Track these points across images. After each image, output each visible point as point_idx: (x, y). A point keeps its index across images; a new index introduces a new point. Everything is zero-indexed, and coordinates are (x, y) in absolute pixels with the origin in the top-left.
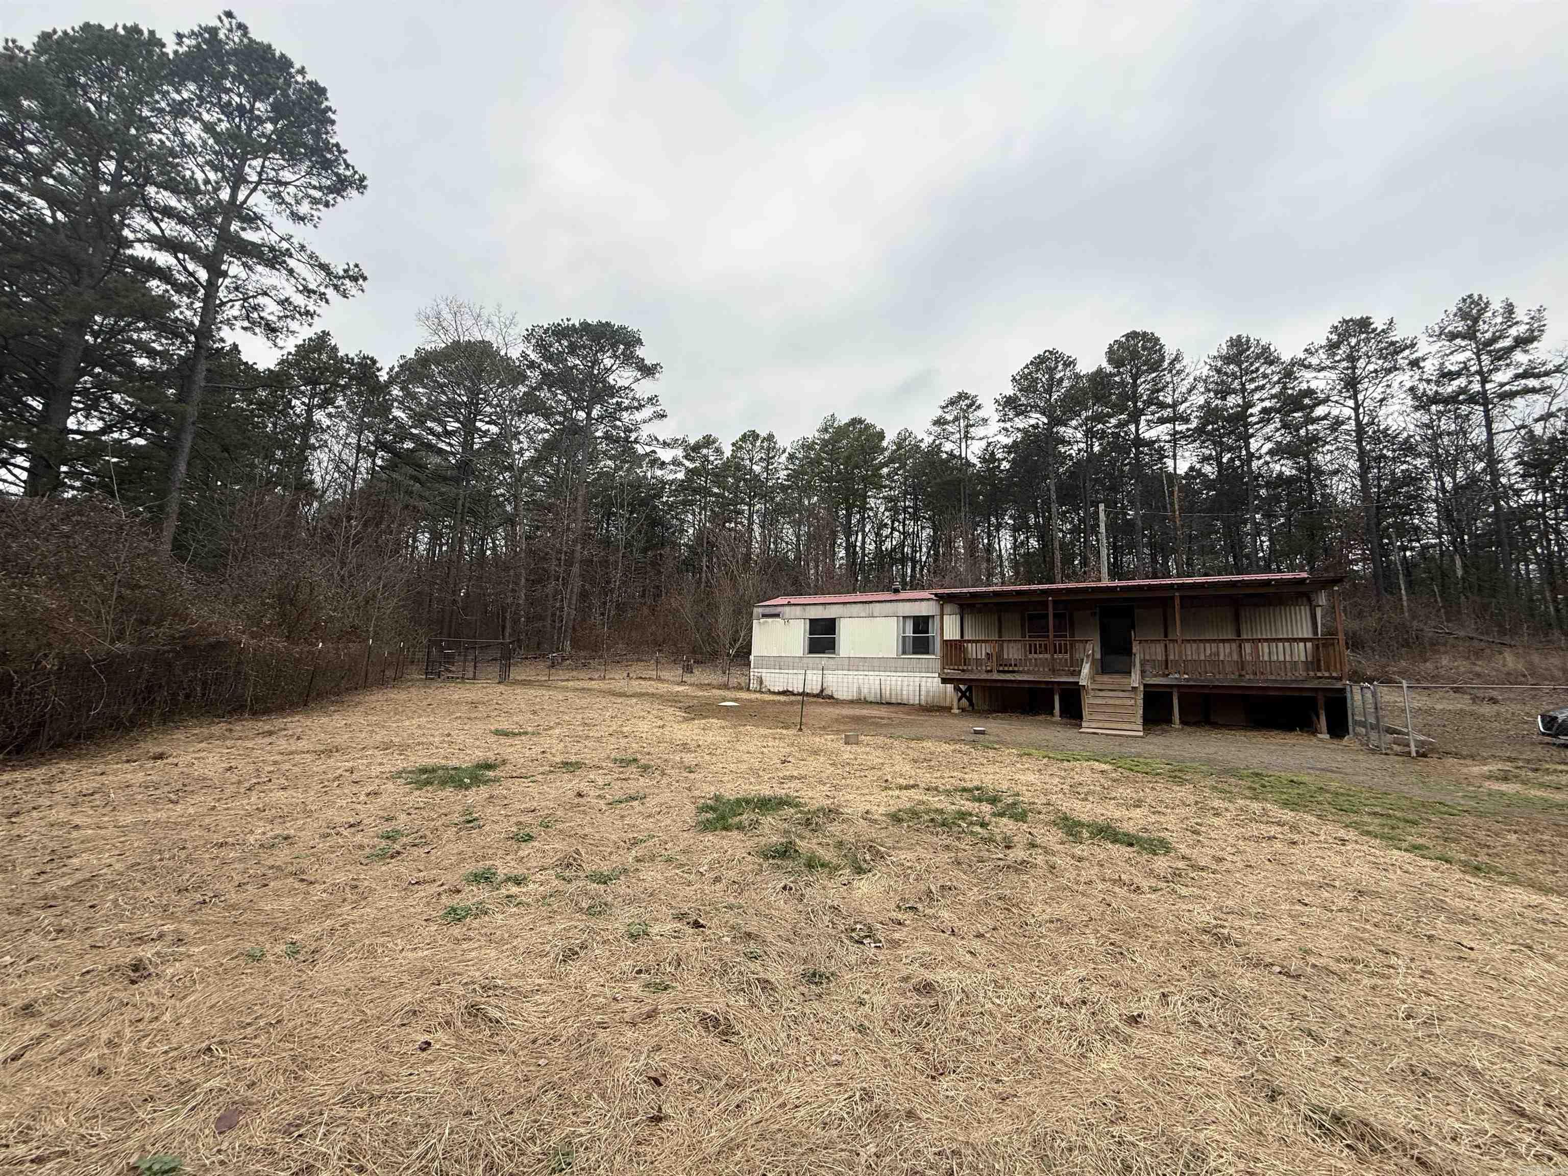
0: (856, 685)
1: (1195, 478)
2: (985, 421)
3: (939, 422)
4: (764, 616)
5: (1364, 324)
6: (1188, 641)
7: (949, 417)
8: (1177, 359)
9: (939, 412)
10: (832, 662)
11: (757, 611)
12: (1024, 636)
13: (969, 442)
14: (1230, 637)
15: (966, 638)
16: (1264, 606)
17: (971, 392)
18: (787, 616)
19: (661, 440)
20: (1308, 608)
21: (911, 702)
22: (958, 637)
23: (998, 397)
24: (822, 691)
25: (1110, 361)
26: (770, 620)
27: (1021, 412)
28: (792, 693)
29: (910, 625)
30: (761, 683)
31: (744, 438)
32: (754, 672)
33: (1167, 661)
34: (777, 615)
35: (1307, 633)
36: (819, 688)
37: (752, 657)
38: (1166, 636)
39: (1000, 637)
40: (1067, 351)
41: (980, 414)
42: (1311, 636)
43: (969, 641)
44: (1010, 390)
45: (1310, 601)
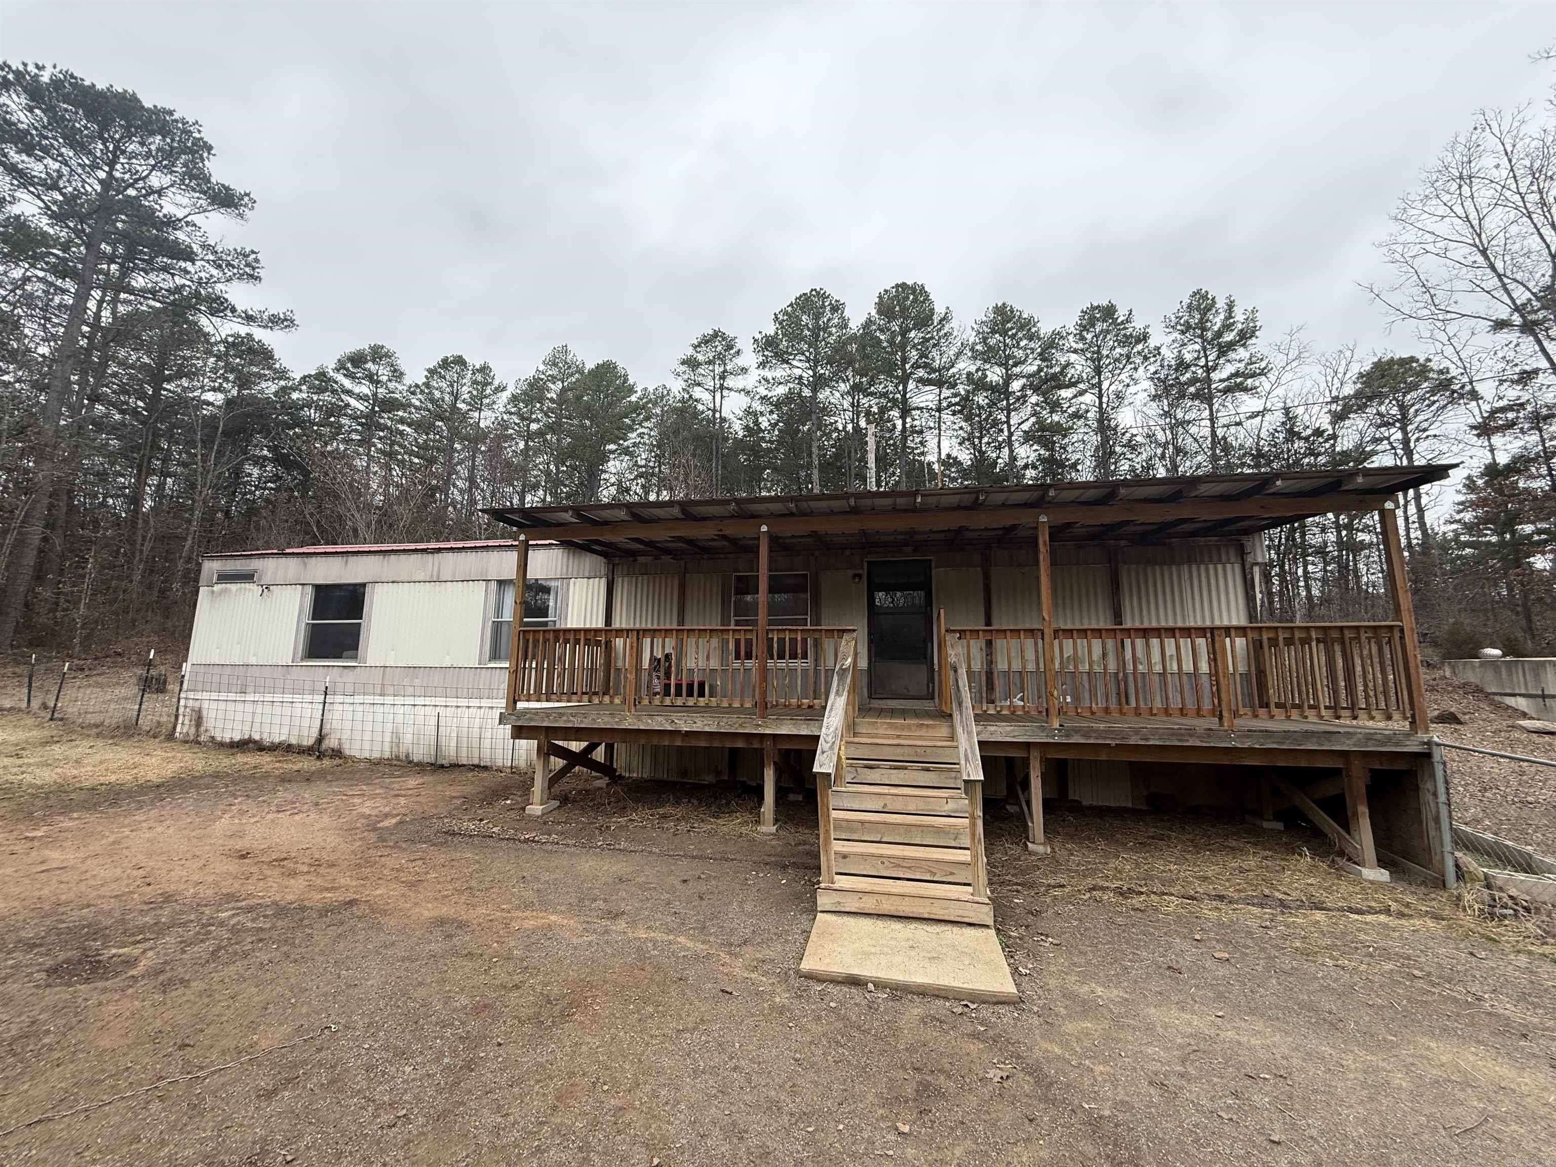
0: (389, 726)
1: (951, 465)
2: (744, 370)
3: (691, 363)
4: (225, 578)
5: (1109, 312)
6: (1069, 633)
7: (700, 358)
8: (944, 319)
9: (690, 351)
10: (350, 676)
11: (211, 567)
12: (725, 621)
13: (725, 393)
14: (1102, 625)
15: (616, 625)
16: (1163, 563)
17: (730, 333)
18: (266, 580)
19: (239, 308)
20: (1237, 567)
21: (500, 763)
22: (600, 624)
23: (758, 336)
24: (321, 739)
25: (880, 312)
26: (233, 587)
27: (783, 358)
28: (260, 747)
29: (510, 598)
30: (199, 721)
31: (445, 364)
32: (189, 700)
33: (990, 674)
34: (247, 577)
35: (1236, 616)
36: (315, 733)
37: (186, 668)
38: (988, 623)
39: (681, 622)
40: (836, 294)
41: (740, 361)
42: (1243, 622)
43: (619, 632)
44: (770, 329)
45: (1242, 553)
